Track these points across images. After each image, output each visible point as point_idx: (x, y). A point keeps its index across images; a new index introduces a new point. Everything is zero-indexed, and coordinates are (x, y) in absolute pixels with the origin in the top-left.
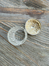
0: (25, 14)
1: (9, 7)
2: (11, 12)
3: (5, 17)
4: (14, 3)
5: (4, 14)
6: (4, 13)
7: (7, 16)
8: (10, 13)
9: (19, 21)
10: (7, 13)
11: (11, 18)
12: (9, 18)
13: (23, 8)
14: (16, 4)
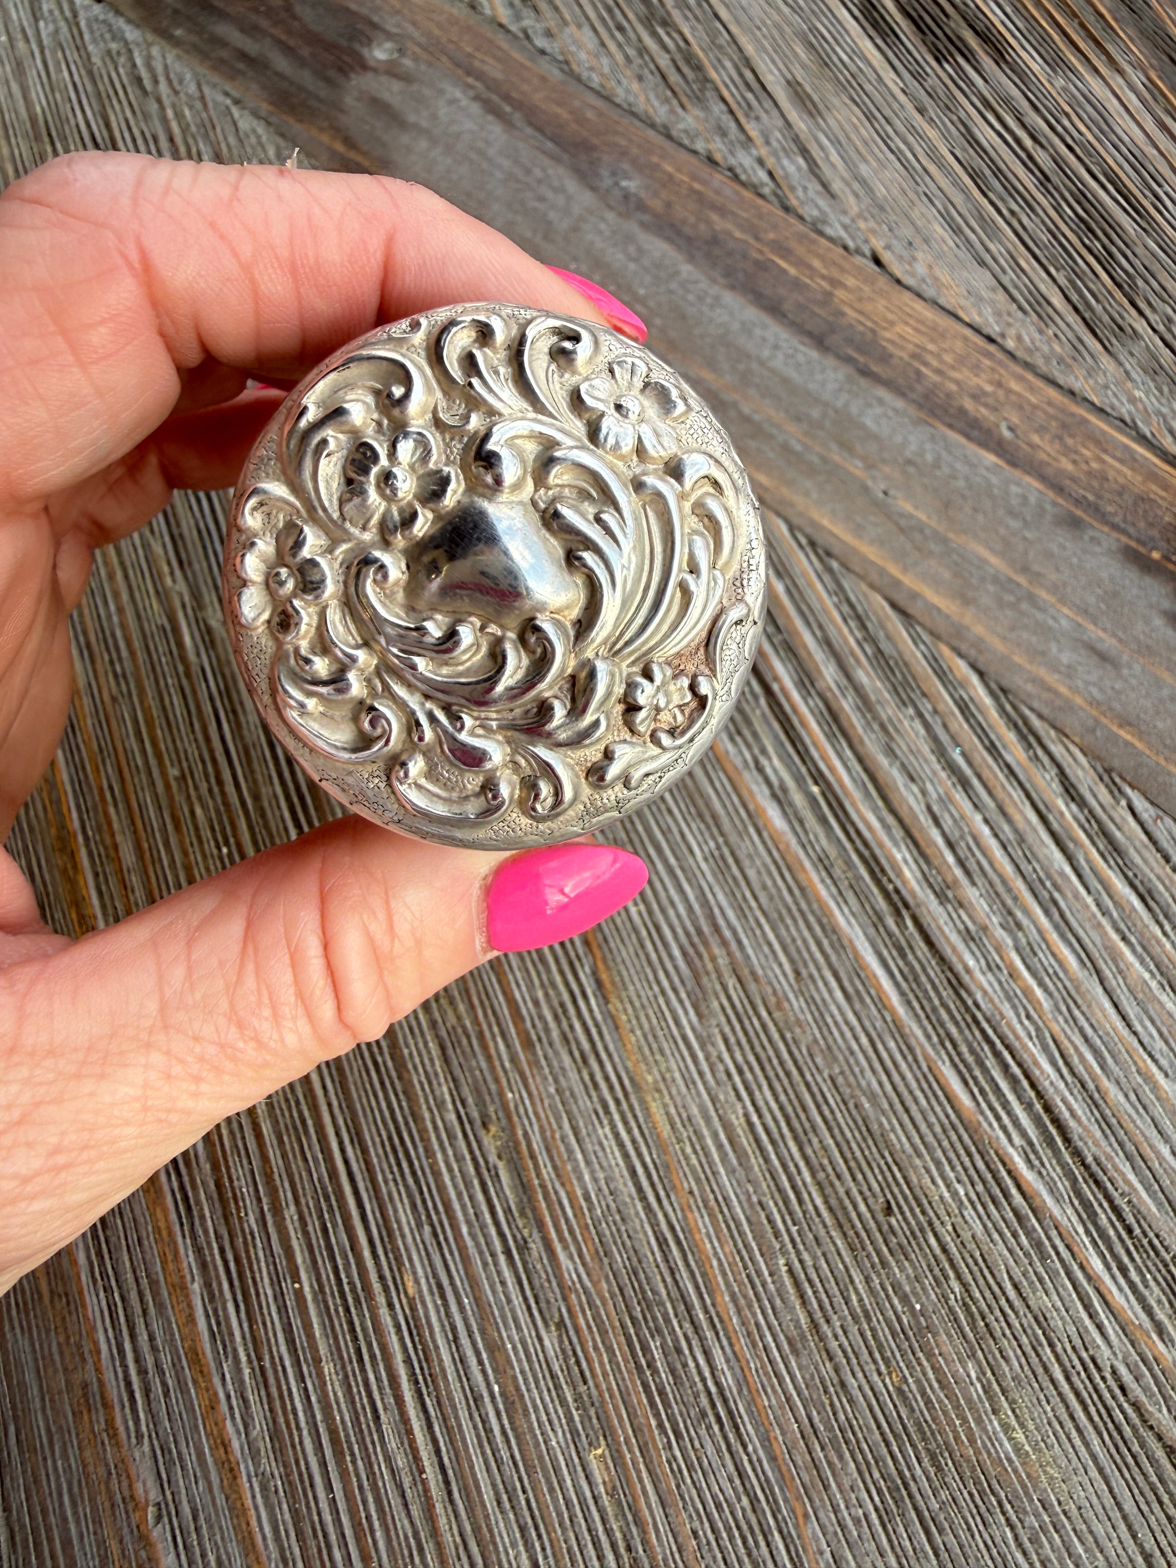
0: (1110, 540)
1: (898, 270)
2: (885, 358)
3: (745, 379)
4: (1026, 261)
5: (747, 329)
6: (774, 309)
7: (785, 381)
8: (865, 372)
9: (936, 583)
10: (820, 342)
11: (836, 456)
12: (792, 428)
13: (1126, 425)
14: (1057, 300)
